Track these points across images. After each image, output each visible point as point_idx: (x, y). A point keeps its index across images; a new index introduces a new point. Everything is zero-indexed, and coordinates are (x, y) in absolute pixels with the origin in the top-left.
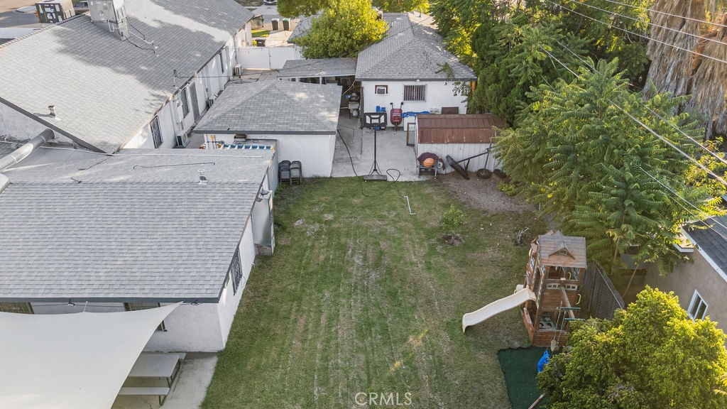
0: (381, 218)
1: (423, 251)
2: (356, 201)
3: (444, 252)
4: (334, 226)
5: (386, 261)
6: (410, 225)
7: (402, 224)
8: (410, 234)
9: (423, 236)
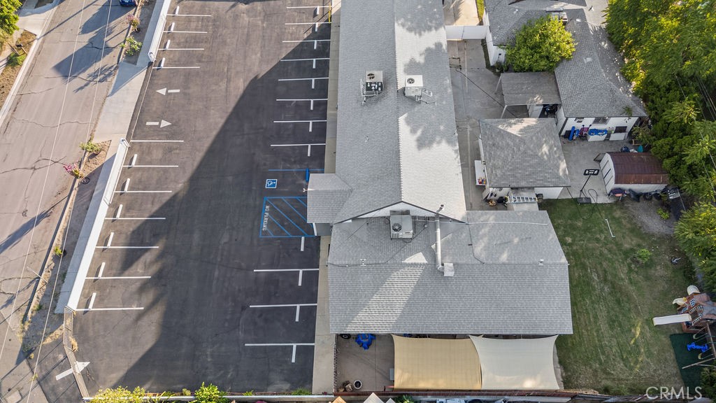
0: (598, 240)
1: (626, 269)
2: (580, 224)
3: (636, 269)
4: (575, 248)
5: (609, 278)
6: (615, 248)
7: (609, 246)
8: (616, 254)
9: (623, 256)
